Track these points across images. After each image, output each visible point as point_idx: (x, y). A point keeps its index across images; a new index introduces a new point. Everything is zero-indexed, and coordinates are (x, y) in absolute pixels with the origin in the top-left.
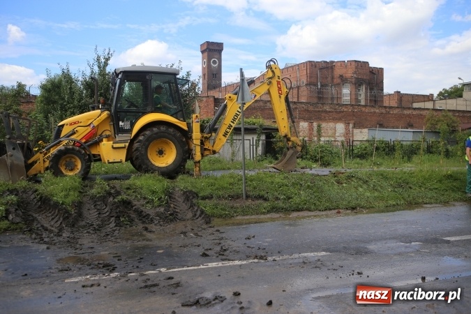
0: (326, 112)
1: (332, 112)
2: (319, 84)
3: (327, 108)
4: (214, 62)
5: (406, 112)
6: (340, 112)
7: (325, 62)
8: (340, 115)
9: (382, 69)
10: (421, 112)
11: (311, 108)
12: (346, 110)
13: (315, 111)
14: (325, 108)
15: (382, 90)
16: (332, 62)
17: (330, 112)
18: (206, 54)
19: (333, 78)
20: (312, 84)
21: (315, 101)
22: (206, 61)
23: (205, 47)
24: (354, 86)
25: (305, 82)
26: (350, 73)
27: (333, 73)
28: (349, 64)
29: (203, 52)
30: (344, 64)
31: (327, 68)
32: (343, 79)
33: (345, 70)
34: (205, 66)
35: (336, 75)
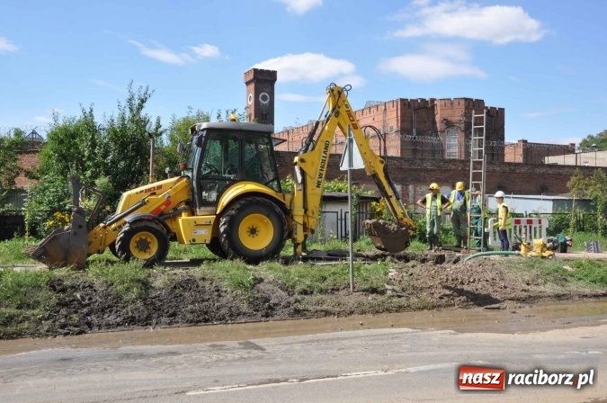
0: (427, 171)
1: (435, 171)
2: (414, 131)
3: (428, 165)
4: (264, 98)
5: (537, 170)
6: (446, 171)
7: (423, 100)
8: (446, 175)
9: (502, 110)
10: (560, 171)
11: (406, 166)
12: (453, 167)
13: (411, 170)
14: (425, 165)
15: (503, 139)
16: (433, 100)
17: (431, 170)
18: (252, 86)
19: (434, 122)
20: (404, 130)
21: (409, 155)
22: (252, 95)
23: (251, 76)
24: (463, 134)
25: (395, 128)
26: (457, 115)
27: (434, 116)
28: (456, 103)
29: (248, 83)
30: (449, 103)
31: (425, 108)
32: (449, 124)
33: (450, 112)
34: (251, 103)
35: (438, 118)
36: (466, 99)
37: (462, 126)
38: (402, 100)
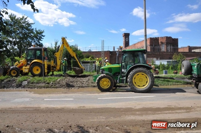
2: (154, 45)
4: (127, 39)
9: (177, 39)
12: (157, 53)
15: (178, 46)
16: (158, 38)
18: (124, 37)
19: (159, 43)
20: (151, 45)
21: (152, 51)
22: (124, 39)
23: (124, 35)
24: (166, 45)
25: (149, 45)
26: (164, 41)
27: (159, 41)
28: (164, 38)
29: (123, 36)
30: (162, 38)
31: (156, 39)
32: (162, 43)
33: (162, 40)
34: (124, 41)
35: (160, 42)
36: (166, 37)
37: (166, 43)
38: (150, 38)
